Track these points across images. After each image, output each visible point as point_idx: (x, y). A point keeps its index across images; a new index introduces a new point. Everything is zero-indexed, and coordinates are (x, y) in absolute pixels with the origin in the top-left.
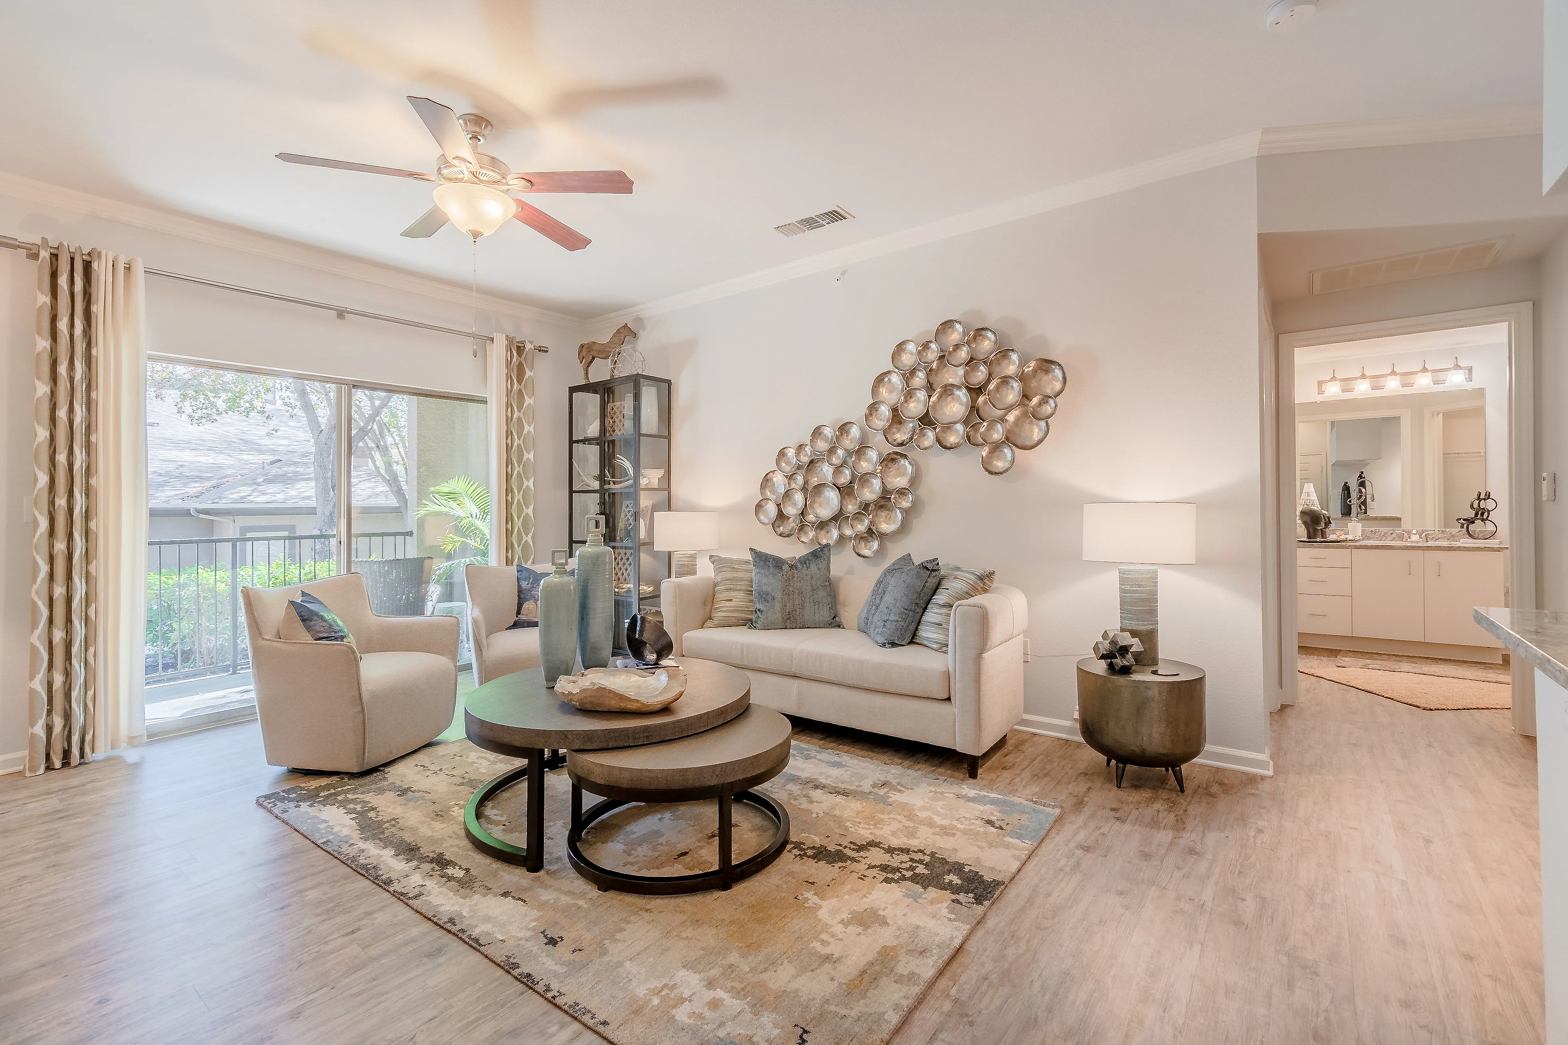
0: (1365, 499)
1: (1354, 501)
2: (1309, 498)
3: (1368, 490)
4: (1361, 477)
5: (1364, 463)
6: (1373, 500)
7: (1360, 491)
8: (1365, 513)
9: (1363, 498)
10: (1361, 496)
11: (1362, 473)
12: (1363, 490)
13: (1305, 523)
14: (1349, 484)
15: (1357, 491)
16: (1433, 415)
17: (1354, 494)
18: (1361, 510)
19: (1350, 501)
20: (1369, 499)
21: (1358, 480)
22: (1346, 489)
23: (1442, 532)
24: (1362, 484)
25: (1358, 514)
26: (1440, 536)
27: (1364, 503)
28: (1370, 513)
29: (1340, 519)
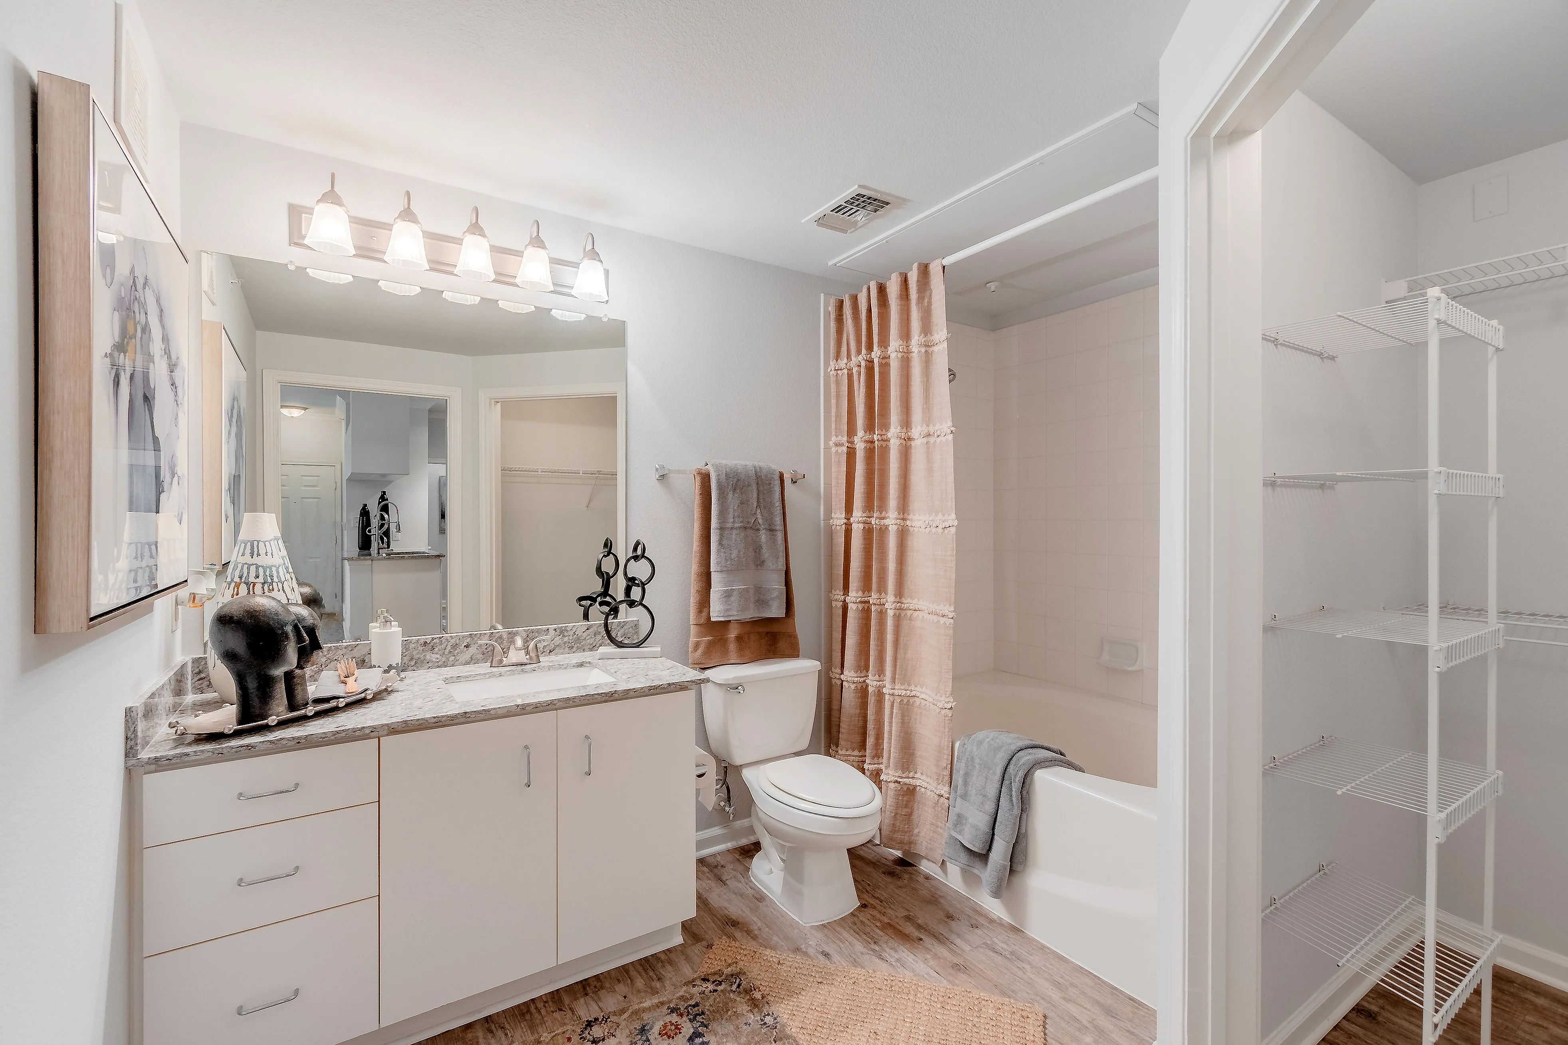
0: (388, 529)
1: (374, 530)
2: (256, 560)
3: (392, 517)
4: (383, 498)
5: (384, 479)
6: (399, 530)
7: (382, 518)
8: (388, 547)
9: (386, 526)
10: (382, 525)
11: (384, 493)
12: (386, 516)
13: (229, 657)
14: (369, 508)
15: (378, 517)
16: (490, 404)
17: (375, 522)
18: (383, 543)
19: (370, 531)
20: (393, 529)
21: (379, 503)
22: (365, 513)
23: (561, 632)
24: (385, 509)
25: (379, 549)
26: (558, 641)
27: (387, 533)
28: (395, 547)
29: (358, 559)
